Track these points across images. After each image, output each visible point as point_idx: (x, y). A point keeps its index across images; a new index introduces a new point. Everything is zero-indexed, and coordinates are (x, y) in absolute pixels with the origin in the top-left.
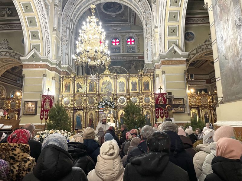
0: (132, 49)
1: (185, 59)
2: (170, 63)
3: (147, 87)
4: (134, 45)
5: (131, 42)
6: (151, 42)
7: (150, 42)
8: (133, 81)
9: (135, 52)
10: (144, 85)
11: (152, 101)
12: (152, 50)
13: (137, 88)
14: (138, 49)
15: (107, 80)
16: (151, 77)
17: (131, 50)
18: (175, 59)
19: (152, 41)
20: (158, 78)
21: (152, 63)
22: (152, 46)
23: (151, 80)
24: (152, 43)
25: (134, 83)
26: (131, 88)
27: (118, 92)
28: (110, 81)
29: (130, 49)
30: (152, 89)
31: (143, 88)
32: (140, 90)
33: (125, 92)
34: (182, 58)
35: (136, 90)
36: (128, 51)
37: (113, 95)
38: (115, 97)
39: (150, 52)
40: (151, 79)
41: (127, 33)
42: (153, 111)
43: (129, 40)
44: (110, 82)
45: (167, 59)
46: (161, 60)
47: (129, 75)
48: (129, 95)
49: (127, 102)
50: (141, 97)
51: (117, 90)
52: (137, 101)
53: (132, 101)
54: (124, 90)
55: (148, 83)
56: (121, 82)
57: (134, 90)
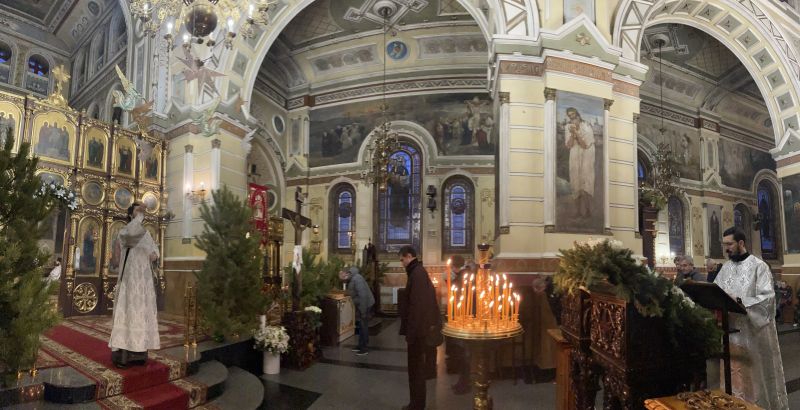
6: (166, 70)
7: (163, 70)
8: (124, 147)
10: (148, 164)
11: (161, 207)
12: (167, 90)
13: (132, 168)
15: (56, 124)
16: (163, 148)
19: (167, 68)
21: (165, 116)
22: (167, 79)
23: (163, 158)
24: (168, 73)
25: (125, 153)
26: (118, 164)
28: (65, 128)
30: (162, 177)
31: (145, 171)
35: (130, 172)
38: (78, 179)
39: (161, 90)
40: (163, 154)
42: (160, 230)
44: (67, 134)
47: (118, 129)
48: (114, 180)
49: (107, 200)
50: (141, 191)
51: (82, 160)
52: (129, 200)
53: (118, 199)
54: (101, 166)
55: (156, 161)
56: (95, 142)
57: (125, 172)
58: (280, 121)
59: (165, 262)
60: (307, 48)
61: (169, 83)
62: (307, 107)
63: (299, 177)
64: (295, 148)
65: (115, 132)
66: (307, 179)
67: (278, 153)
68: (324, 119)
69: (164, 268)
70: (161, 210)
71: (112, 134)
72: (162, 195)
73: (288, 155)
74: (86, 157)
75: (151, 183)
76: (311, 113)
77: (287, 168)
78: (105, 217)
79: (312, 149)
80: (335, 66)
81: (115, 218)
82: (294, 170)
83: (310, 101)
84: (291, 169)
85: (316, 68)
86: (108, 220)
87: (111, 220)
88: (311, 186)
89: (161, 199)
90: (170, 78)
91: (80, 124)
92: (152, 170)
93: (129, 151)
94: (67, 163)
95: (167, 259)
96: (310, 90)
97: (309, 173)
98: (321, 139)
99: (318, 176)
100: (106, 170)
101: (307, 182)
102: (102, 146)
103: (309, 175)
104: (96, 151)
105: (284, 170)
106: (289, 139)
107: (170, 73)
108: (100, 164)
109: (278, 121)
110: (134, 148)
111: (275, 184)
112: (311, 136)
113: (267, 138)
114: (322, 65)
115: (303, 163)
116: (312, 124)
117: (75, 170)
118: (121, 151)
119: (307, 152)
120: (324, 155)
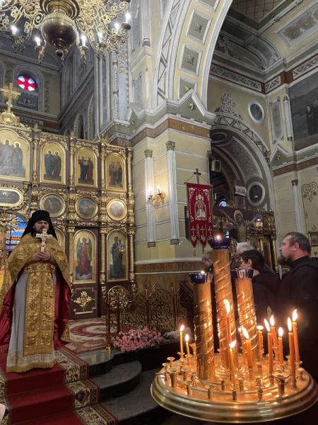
0: (29, 101)
1: (209, 127)
2: (183, 128)
3: (117, 178)
4: (36, 94)
5: (26, 84)
6: (126, 76)
7: (123, 76)
8: (83, 157)
9: (36, 108)
10: (111, 172)
11: (128, 213)
12: (128, 96)
13: (93, 178)
14: (45, 106)
15: (7, 141)
16: (127, 156)
17: (27, 102)
18: (192, 121)
19: (127, 74)
20: (149, 158)
21: (127, 123)
22: (128, 85)
24: (128, 79)
25: (86, 163)
26: (78, 175)
27: (42, 180)
28: (17, 145)
29: (25, 100)
31: (108, 179)
32: (103, 182)
33: (64, 182)
34: (204, 123)
35: (92, 182)
36: (20, 102)
37: (26, 187)
38: (34, 193)
40: (127, 161)
41: (20, 62)
43: (22, 79)
44: (20, 150)
45: (178, 117)
46: (166, 117)
47: (75, 141)
48: (75, 192)
49: (67, 212)
50: (104, 199)
51: (38, 175)
52: (93, 210)
53: (80, 209)
54: (60, 179)
55: (120, 169)
56: (51, 156)
57: (86, 182)
58: (258, 108)
59: (135, 266)
60: (272, 21)
61: (130, 88)
62: (284, 85)
63: (285, 164)
64: (278, 133)
65: (72, 144)
66: (295, 165)
67: (259, 143)
68: (305, 92)
69: (135, 272)
70: (128, 216)
71: (69, 147)
72: (128, 202)
73: (271, 142)
74: (43, 171)
75: (116, 190)
76: (290, 91)
77: (271, 157)
78: (67, 228)
79: (295, 130)
80: (306, 28)
81: (77, 228)
82: (279, 157)
83: (287, 77)
84: (276, 158)
85: (288, 39)
86: (70, 231)
87: (73, 231)
88: (299, 172)
89: (128, 206)
90: (130, 84)
91: (33, 140)
92: (116, 177)
93: (89, 161)
94: (22, 179)
95: (138, 263)
96: (285, 65)
97: (295, 158)
98: (305, 116)
99: (306, 158)
100: (65, 183)
101: (295, 168)
102: (59, 159)
103: (295, 160)
104: (53, 165)
105: (268, 159)
106: (270, 124)
107: (130, 79)
108: (57, 177)
109: (255, 109)
110: (95, 157)
111: (261, 176)
112: (293, 115)
113: (244, 128)
114: (293, 33)
115: (287, 148)
116: (293, 102)
117: (30, 185)
118: (81, 162)
119: (290, 134)
120: (311, 133)
